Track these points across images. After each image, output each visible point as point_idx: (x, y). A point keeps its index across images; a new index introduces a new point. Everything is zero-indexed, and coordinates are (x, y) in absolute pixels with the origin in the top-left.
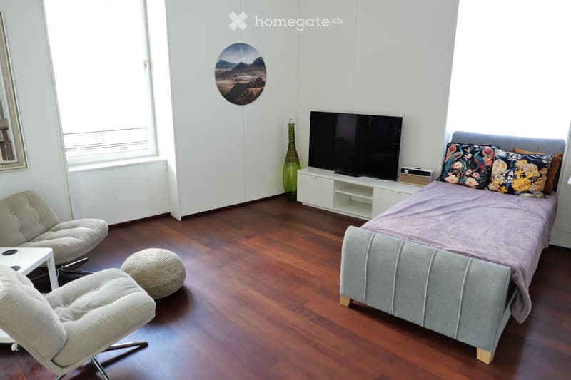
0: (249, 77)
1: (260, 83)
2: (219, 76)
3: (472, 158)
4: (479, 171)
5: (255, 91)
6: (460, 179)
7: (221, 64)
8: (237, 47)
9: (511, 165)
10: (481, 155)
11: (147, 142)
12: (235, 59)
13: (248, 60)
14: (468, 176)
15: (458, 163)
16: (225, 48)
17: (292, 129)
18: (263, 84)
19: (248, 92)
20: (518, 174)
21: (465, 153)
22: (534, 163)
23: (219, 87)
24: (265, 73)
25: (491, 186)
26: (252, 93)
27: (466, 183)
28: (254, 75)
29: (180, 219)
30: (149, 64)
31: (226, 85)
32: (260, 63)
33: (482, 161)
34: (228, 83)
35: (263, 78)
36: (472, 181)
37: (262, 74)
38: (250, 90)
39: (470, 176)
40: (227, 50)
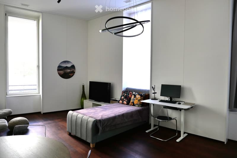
0: (69, 70)
1: (73, 73)
2: (58, 70)
3: (126, 95)
4: (127, 99)
5: (71, 75)
6: (122, 102)
7: (59, 67)
8: (65, 62)
9: (135, 96)
10: (129, 94)
11: (36, 89)
12: (64, 65)
13: (69, 65)
14: (124, 101)
15: (123, 97)
16: (61, 62)
17: (83, 86)
18: (74, 72)
19: (69, 75)
20: (136, 99)
21: (125, 94)
22: (140, 95)
23: (58, 73)
24: (75, 69)
25: (130, 104)
26: (70, 75)
27: (124, 103)
28: (71, 70)
29: (42, 113)
30: (38, 67)
31: (61, 73)
32: (73, 67)
33: (129, 96)
34: (62, 72)
35: (74, 71)
36: (125, 102)
37: (73, 69)
38: (69, 74)
39: (125, 101)
40: (61, 63)
